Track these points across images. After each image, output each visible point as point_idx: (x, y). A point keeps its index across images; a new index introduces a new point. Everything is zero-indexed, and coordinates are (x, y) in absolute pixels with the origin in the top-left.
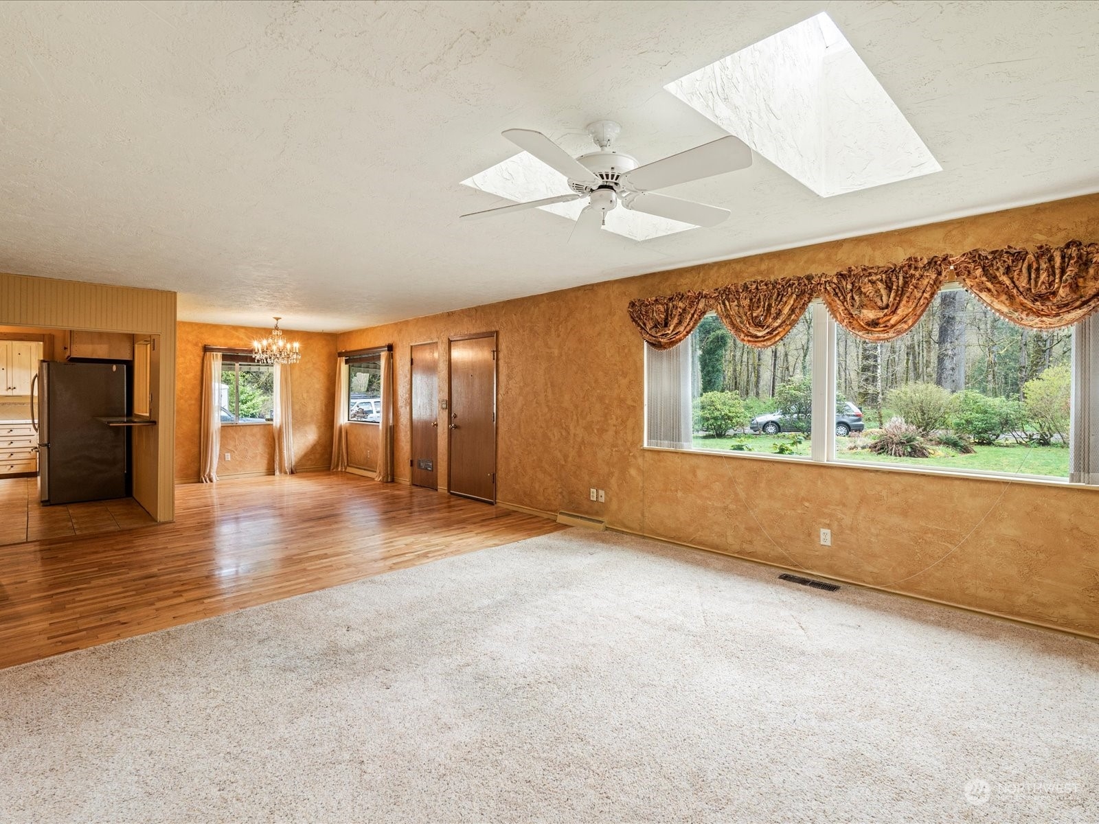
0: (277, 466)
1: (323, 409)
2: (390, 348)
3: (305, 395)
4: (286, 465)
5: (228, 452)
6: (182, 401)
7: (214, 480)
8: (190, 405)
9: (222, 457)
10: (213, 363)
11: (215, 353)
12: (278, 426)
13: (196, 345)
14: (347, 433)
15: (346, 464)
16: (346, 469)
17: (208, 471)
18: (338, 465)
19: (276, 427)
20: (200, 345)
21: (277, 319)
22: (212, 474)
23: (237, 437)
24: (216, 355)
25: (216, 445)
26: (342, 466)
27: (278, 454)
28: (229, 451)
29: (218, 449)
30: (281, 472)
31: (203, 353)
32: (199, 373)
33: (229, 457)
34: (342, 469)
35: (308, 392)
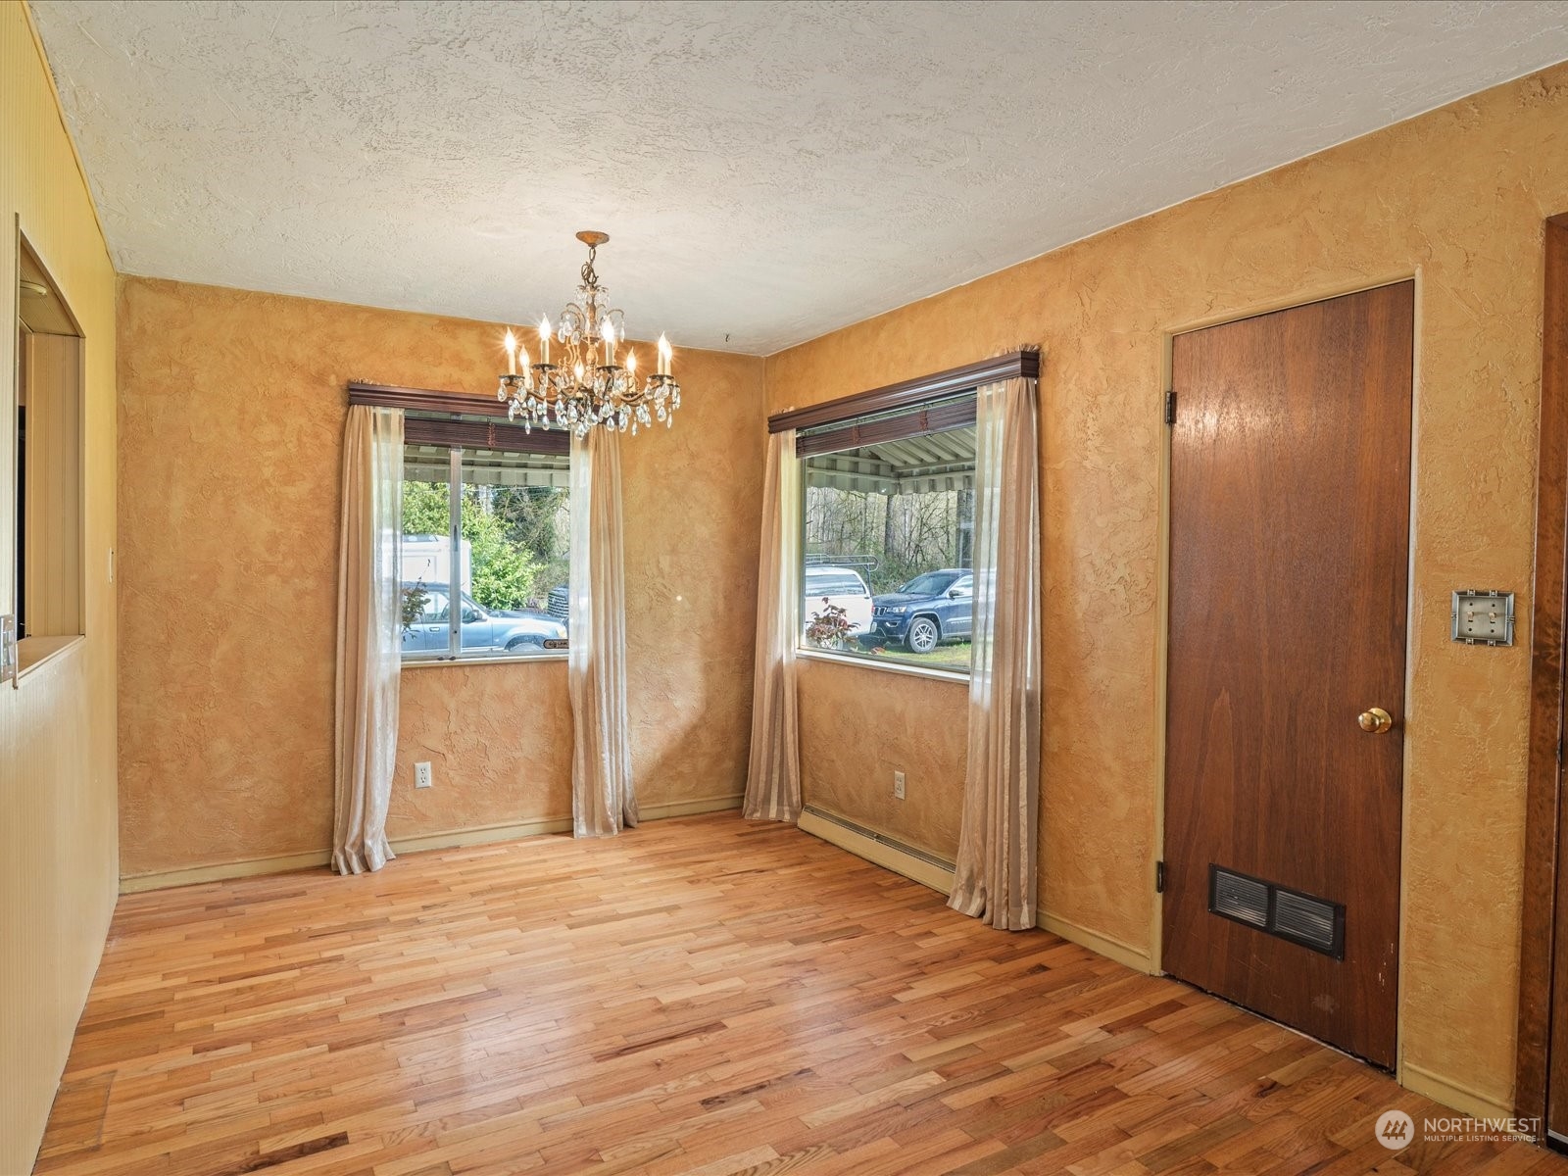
0: (579, 806)
1: (721, 607)
2: (1031, 364)
3: (665, 562)
4: (609, 802)
5: (424, 759)
6: (272, 578)
7: (378, 861)
8: (300, 595)
9: (403, 776)
10: (374, 445)
11: (380, 411)
12: (584, 665)
13: (319, 379)
14: (799, 692)
15: (796, 798)
16: (796, 814)
17: (355, 830)
18: (767, 800)
19: (577, 669)
20: (333, 380)
21: (593, 239)
22: (369, 842)
23: (452, 705)
24: (387, 418)
25: (385, 738)
26: (780, 803)
27: (581, 762)
28: (429, 754)
29: (391, 751)
30: (591, 824)
31: (343, 410)
32: (330, 481)
33: (429, 775)
34: (780, 812)
35: (674, 551)
